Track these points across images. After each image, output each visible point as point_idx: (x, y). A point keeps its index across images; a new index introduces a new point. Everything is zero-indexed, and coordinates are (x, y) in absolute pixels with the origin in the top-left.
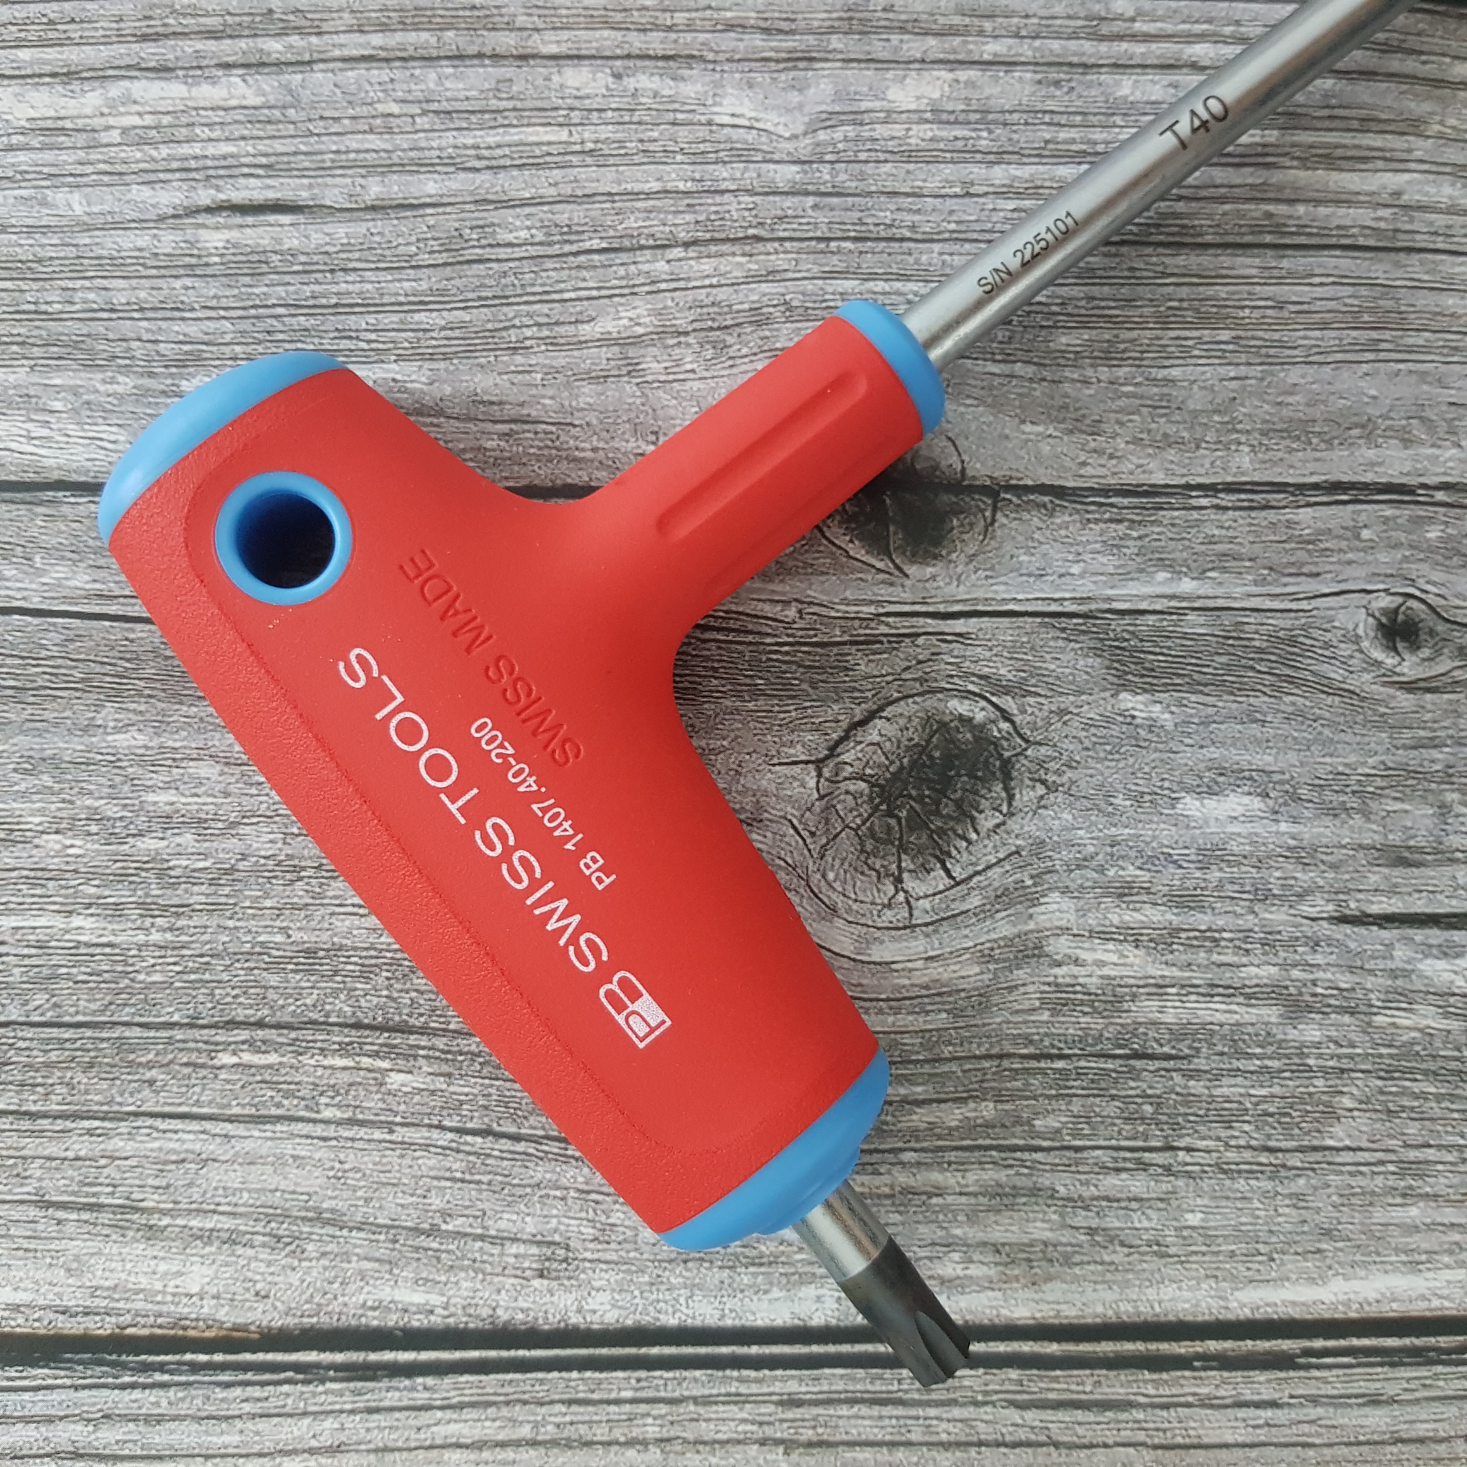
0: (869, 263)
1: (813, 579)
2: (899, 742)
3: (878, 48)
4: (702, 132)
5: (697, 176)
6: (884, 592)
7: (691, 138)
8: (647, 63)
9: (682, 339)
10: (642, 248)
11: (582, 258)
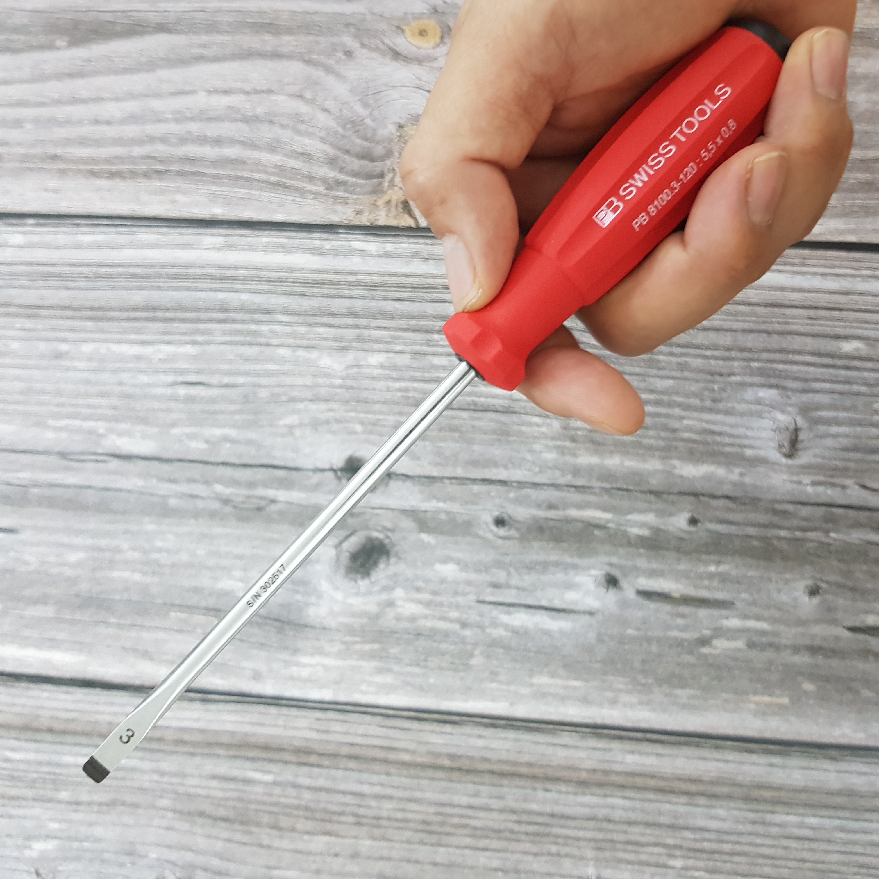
2: (359, 542)
3: (366, 347)
4: (316, 369)
7: (313, 371)
8: (302, 348)
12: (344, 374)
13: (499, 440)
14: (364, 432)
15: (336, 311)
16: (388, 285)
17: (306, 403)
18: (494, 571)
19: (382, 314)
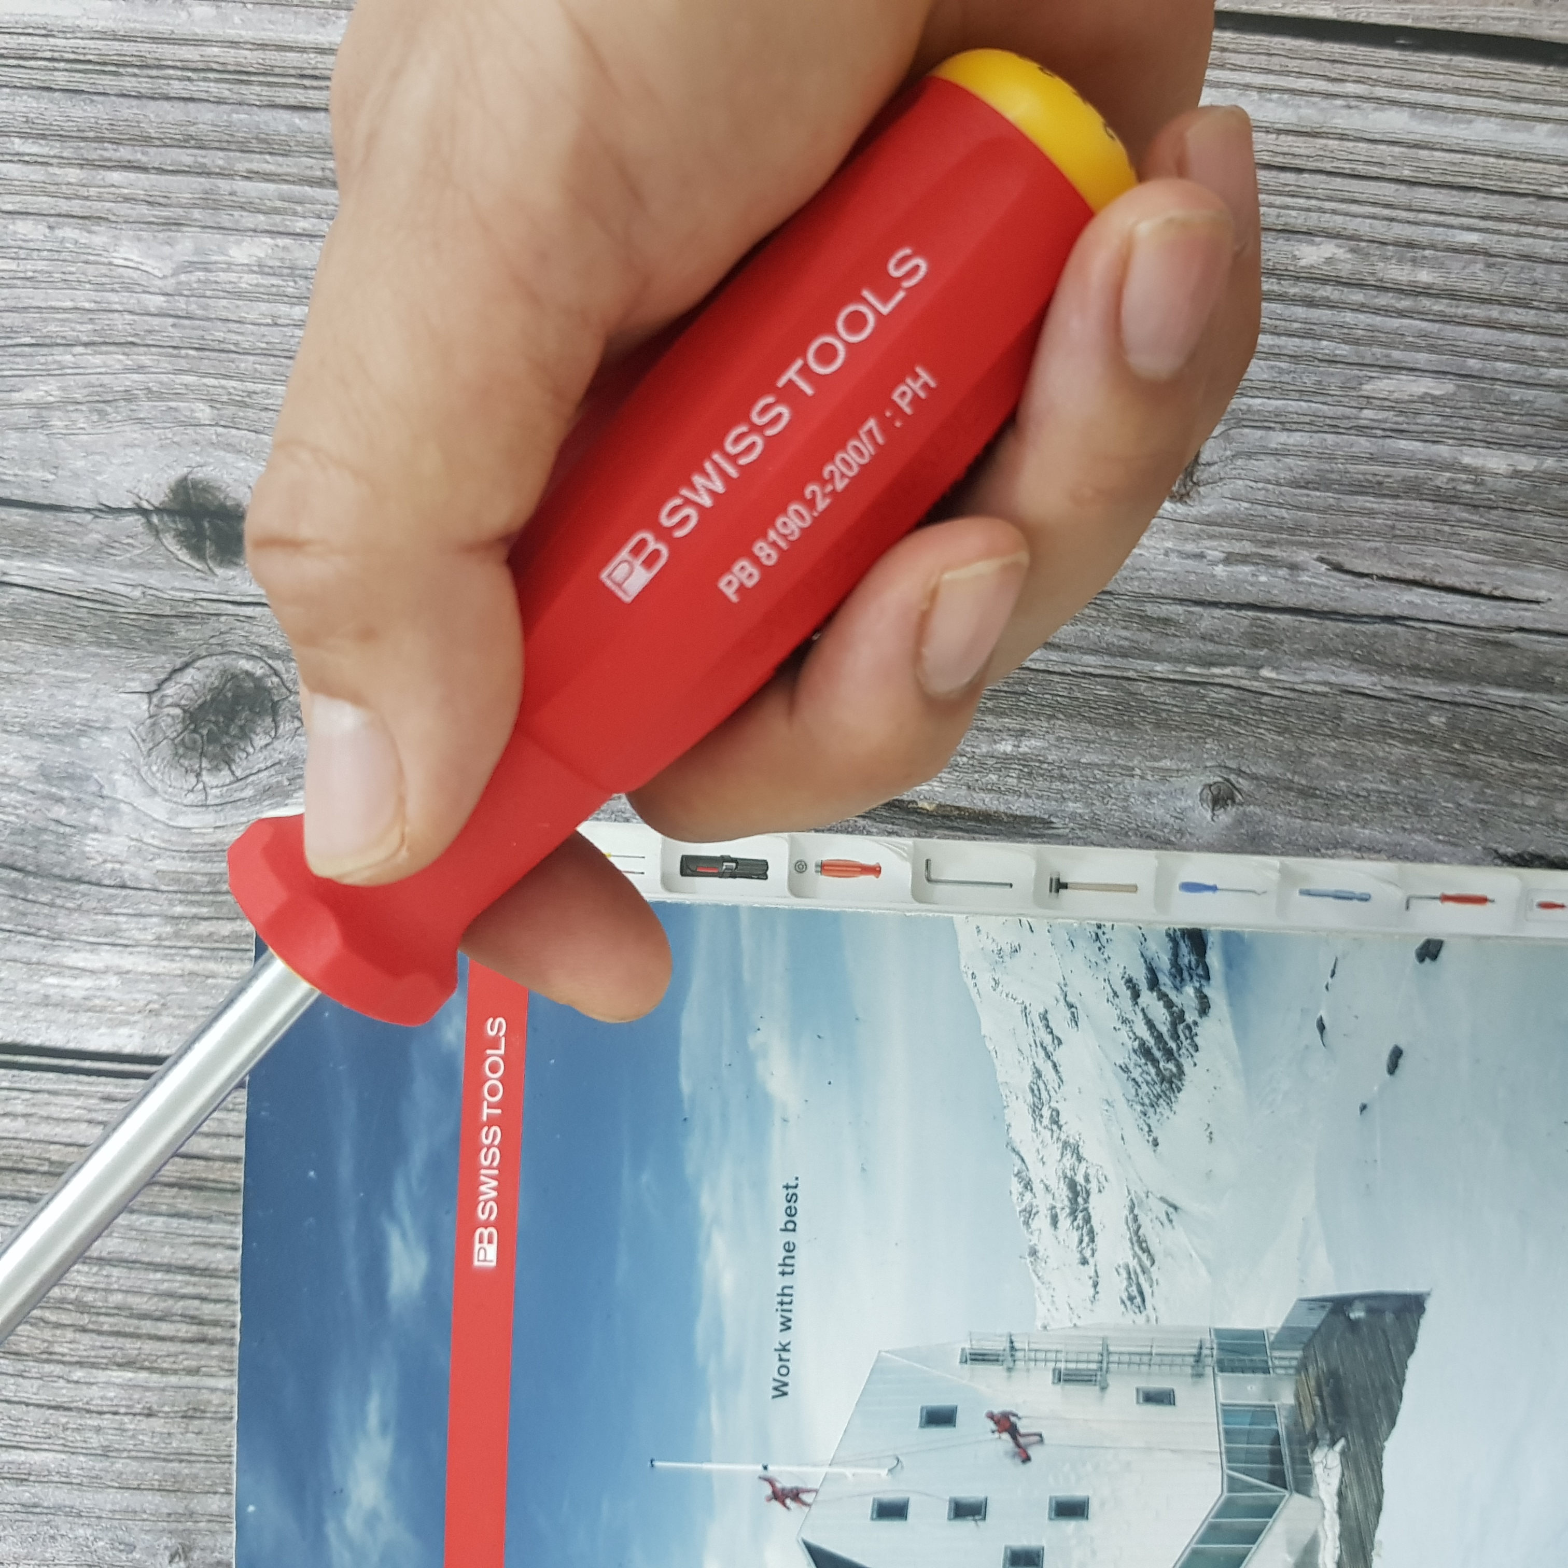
0: (205, 365)
1: (154, 572)
2: (204, 685)
3: (225, 219)
4: (104, 270)
5: (98, 299)
6: (200, 585)
7: (96, 273)
8: (71, 220)
9: (79, 407)
10: (58, 345)
11: (18, 350)
12: (170, 284)
14: (215, 423)
15: (151, 130)
16: (277, 71)
17: (79, 349)
19: (264, 141)
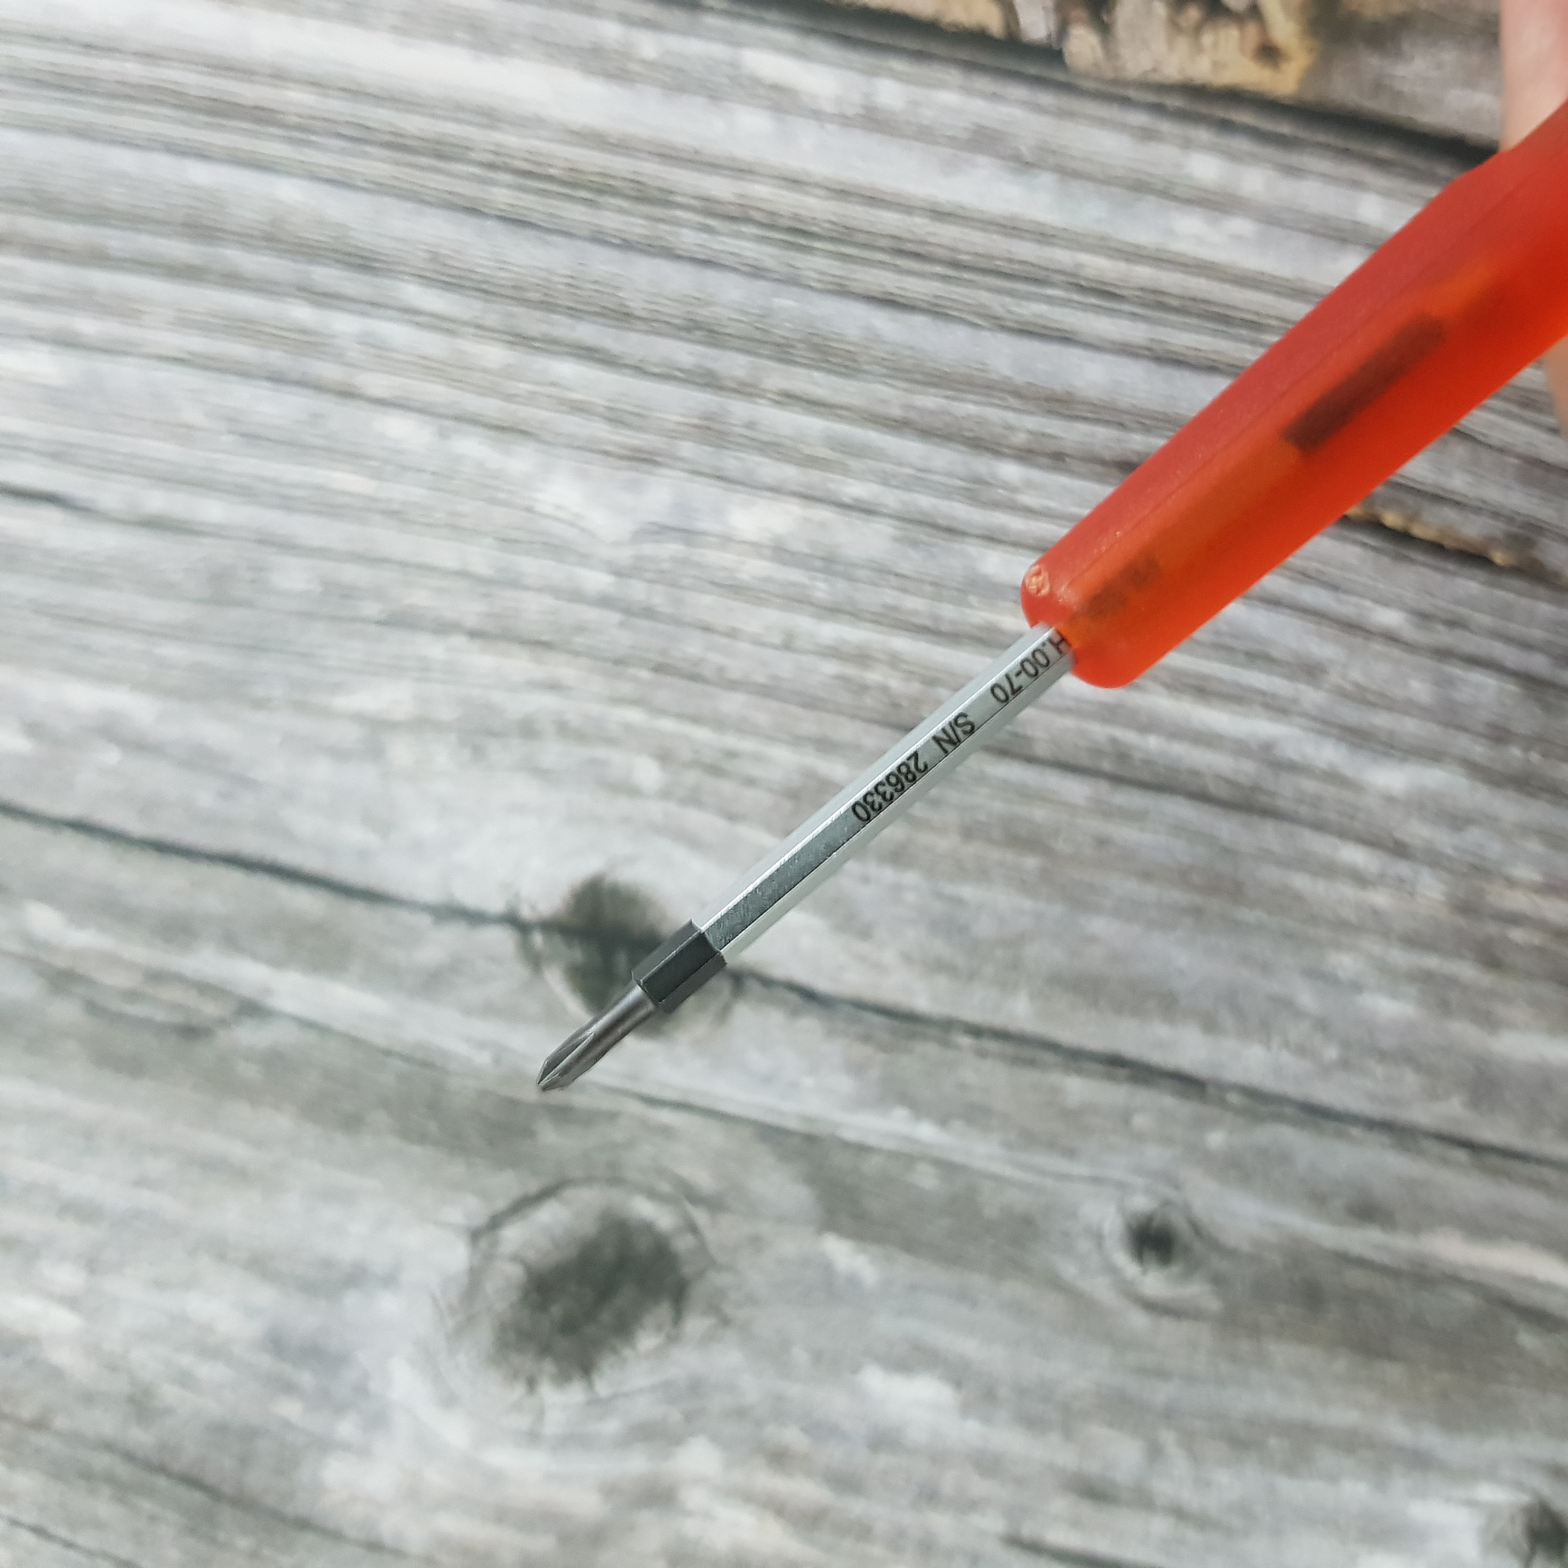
2: (571, 1231)
3: (730, 465)
4: (518, 518)
5: (503, 564)
7: (506, 521)
8: (477, 429)
12: (625, 555)
13: (1197, 912)
14: (665, 794)
15: (636, 305)
16: (861, 238)
17: (459, 641)
18: (1098, 1431)
19: (816, 348)
